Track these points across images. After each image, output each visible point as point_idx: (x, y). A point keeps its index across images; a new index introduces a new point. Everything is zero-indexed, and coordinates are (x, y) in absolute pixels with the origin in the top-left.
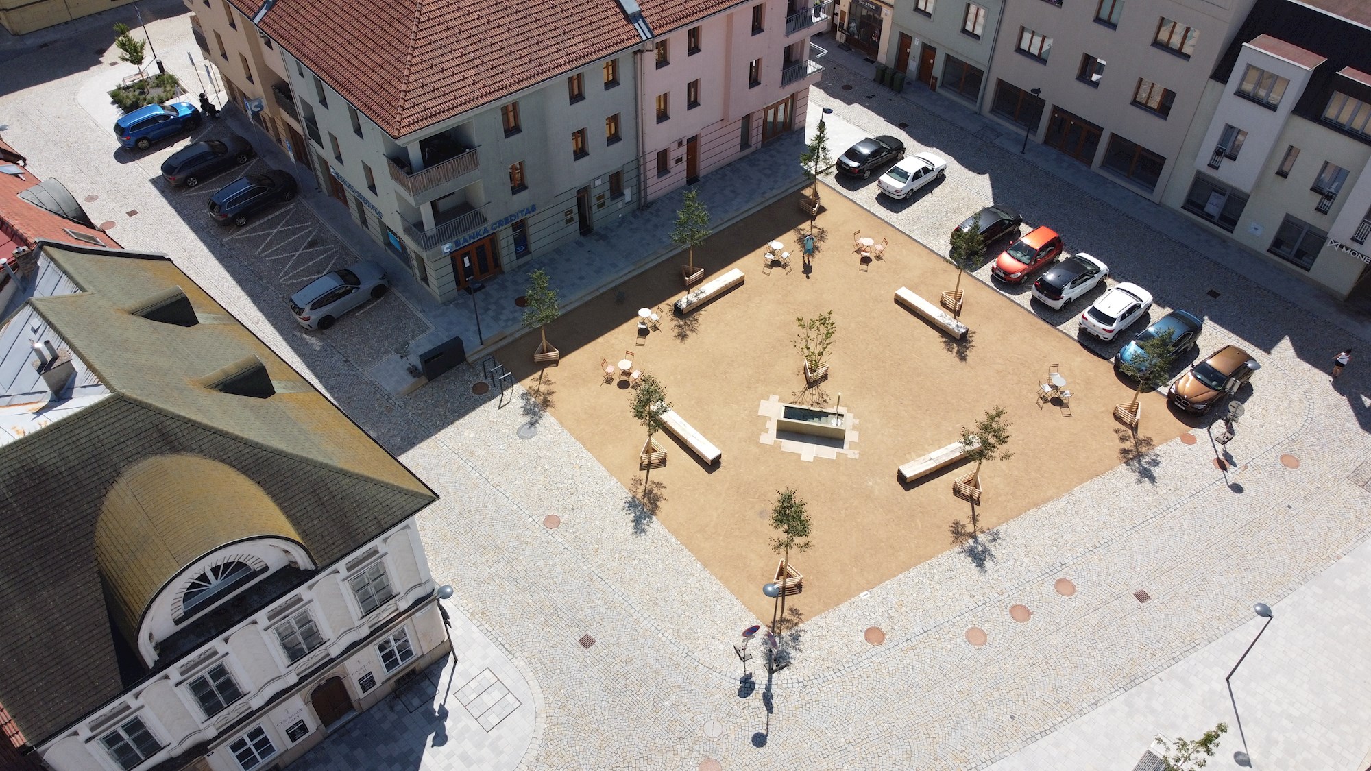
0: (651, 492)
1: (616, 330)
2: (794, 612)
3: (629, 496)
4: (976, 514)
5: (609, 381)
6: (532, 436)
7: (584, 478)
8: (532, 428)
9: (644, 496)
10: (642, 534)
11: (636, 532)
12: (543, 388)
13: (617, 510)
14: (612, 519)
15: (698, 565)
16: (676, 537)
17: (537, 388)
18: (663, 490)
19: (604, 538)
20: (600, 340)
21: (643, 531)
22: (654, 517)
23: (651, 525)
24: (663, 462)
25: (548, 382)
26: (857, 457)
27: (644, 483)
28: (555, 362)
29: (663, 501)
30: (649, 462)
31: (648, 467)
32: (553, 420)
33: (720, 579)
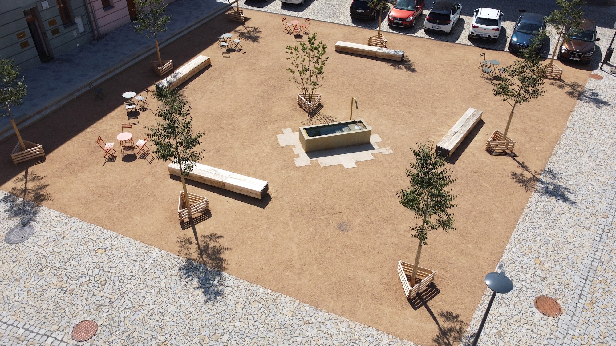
0: (207, 247)
1: (104, 119)
2: (449, 316)
3: (182, 261)
4: (521, 162)
5: (112, 159)
6: (28, 237)
7: (116, 261)
8: (27, 229)
9: (201, 254)
10: (219, 298)
11: (209, 299)
12: (31, 185)
13: (174, 282)
14: (171, 296)
15: (307, 308)
16: (263, 286)
17: (23, 187)
18: (220, 240)
19: (169, 324)
20: (89, 130)
21: (218, 293)
22: (224, 274)
23: (226, 283)
24: (206, 213)
25: (36, 178)
26: (391, 152)
27: (194, 240)
28: (41, 159)
29: (226, 252)
30: (190, 218)
31: (192, 223)
32: (54, 213)
33: (343, 314)
